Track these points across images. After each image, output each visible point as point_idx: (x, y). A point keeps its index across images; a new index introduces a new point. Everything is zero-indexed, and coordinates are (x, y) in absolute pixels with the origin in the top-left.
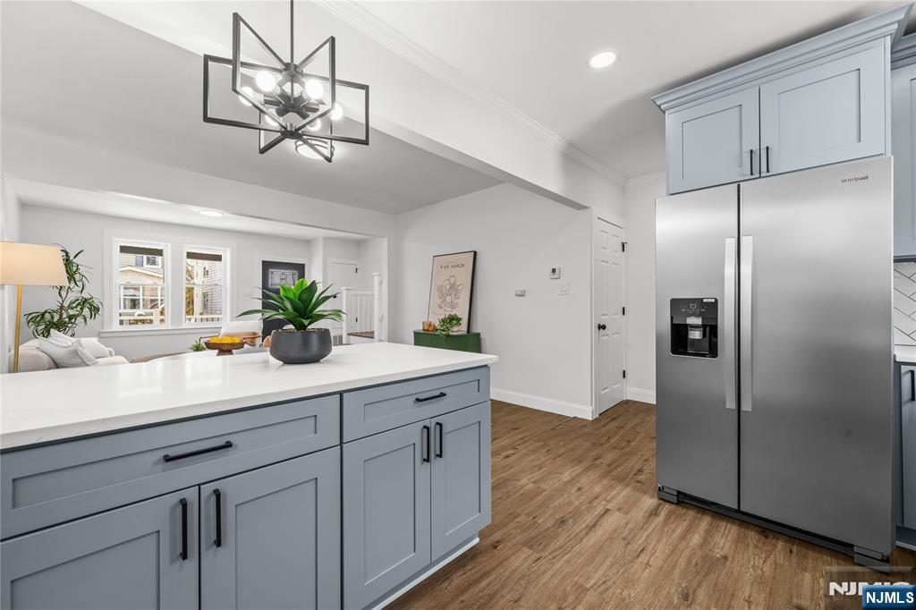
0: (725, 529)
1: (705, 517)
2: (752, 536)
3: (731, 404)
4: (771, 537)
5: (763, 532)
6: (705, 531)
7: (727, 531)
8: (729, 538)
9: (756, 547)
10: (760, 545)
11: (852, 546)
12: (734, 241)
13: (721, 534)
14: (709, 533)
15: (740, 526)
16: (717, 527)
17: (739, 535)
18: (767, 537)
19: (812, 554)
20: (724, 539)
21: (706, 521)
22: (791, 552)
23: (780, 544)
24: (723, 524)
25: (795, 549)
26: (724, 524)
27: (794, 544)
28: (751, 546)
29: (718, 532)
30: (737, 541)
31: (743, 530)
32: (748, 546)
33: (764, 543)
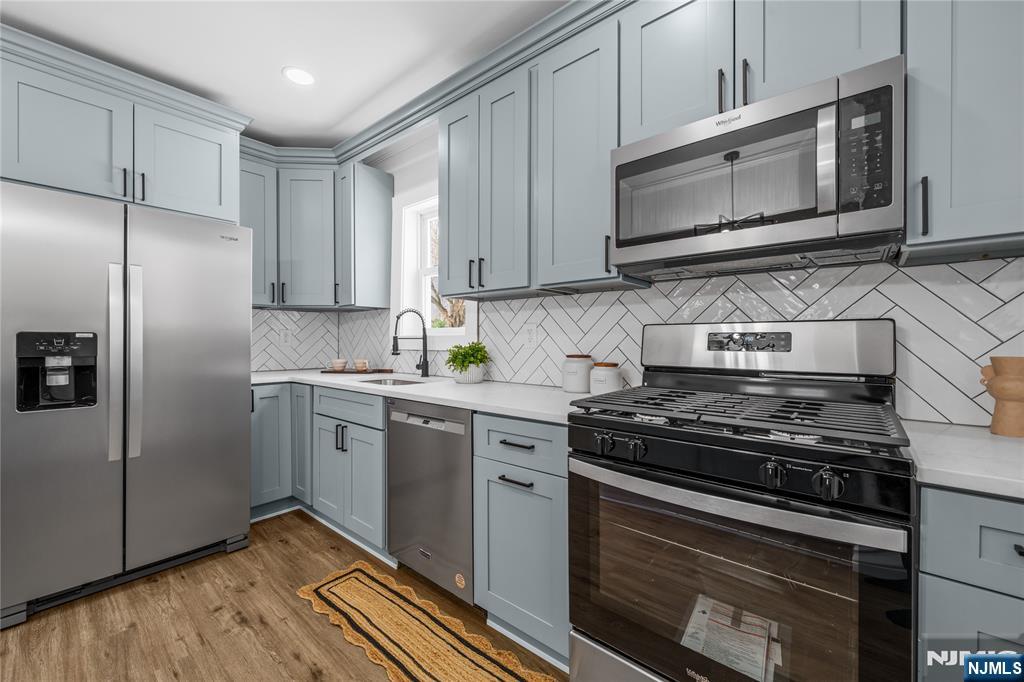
0: (111, 603)
1: (77, 610)
2: (142, 589)
3: (115, 455)
4: (159, 578)
5: (148, 580)
6: (91, 620)
7: (114, 604)
8: (122, 607)
9: (153, 595)
10: (155, 591)
11: (224, 541)
12: (120, 268)
13: (110, 610)
14: (94, 620)
15: (123, 589)
16: (100, 606)
17: (129, 598)
18: (156, 581)
19: (198, 568)
20: (117, 613)
21: (82, 613)
22: (183, 577)
23: (171, 578)
24: (105, 601)
25: (184, 573)
26: (106, 599)
27: (180, 570)
28: (148, 597)
29: (106, 610)
30: (132, 603)
31: (130, 591)
32: (146, 601)
33: (157, 587)
